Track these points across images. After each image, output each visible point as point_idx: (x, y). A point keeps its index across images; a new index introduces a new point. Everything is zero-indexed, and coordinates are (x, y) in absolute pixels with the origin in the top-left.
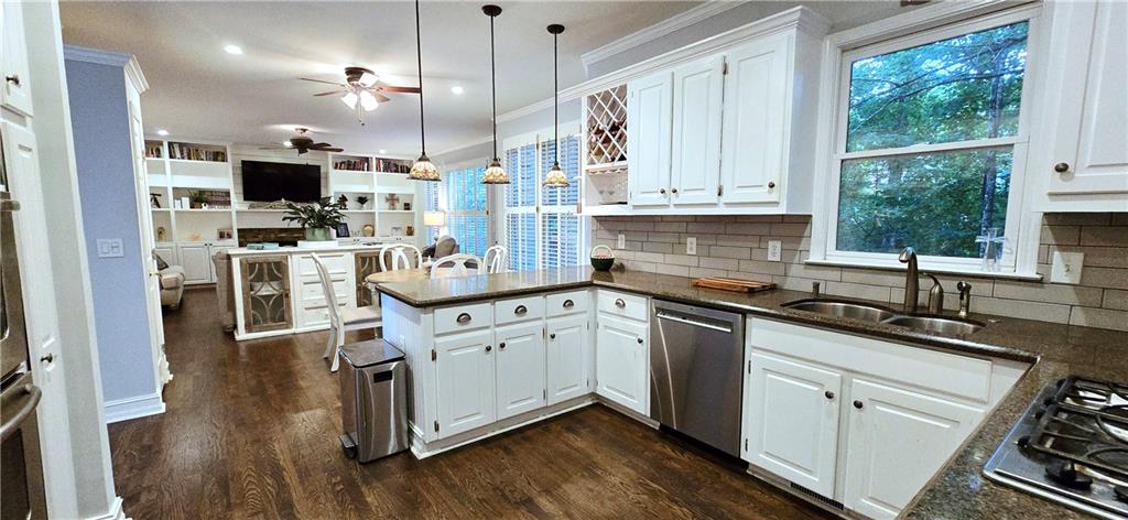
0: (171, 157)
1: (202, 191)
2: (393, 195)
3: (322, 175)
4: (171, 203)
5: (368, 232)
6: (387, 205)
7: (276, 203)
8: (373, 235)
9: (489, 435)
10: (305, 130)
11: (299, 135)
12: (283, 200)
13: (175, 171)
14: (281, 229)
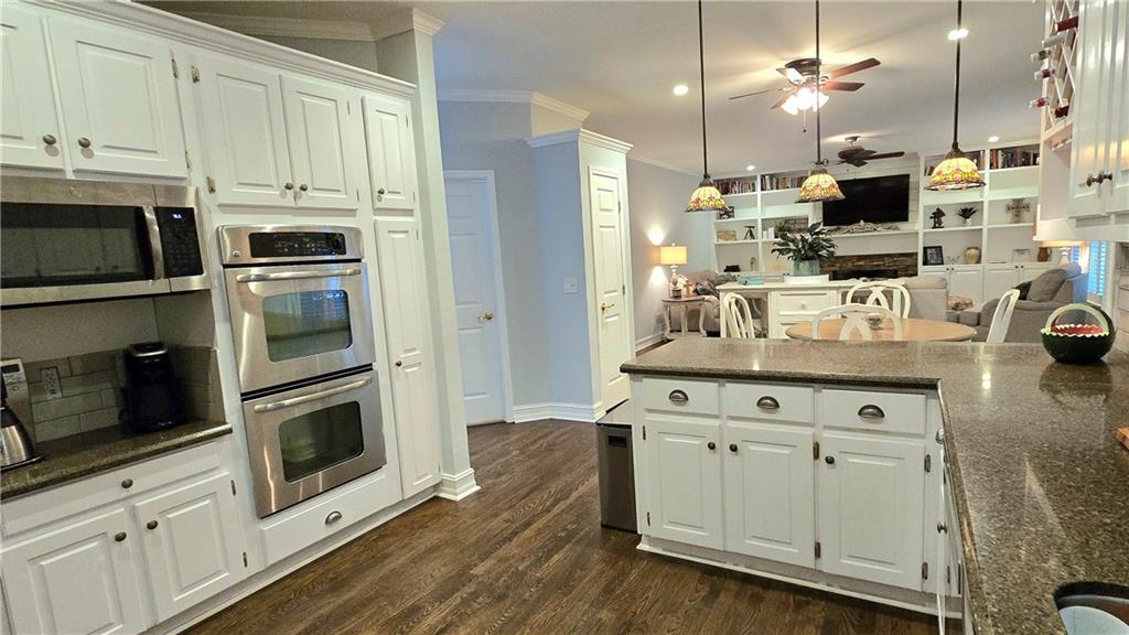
0: (762, 190)
1: (787, 220)
2: (1018, 201)
3: (911, 186)
4: (760, 235)
5: (972, 256)
6: (1009, 216)
7: (854, 227)
8: (979, 261)
9: (726, 566)
10: (855, 138)
11: (850, 145)
12: (862, 222)
13: (766, 202)
14: (859, 256)
